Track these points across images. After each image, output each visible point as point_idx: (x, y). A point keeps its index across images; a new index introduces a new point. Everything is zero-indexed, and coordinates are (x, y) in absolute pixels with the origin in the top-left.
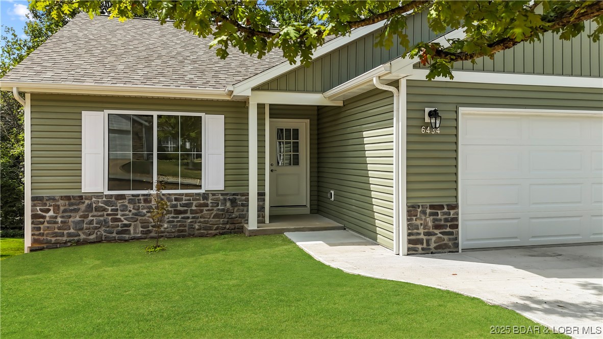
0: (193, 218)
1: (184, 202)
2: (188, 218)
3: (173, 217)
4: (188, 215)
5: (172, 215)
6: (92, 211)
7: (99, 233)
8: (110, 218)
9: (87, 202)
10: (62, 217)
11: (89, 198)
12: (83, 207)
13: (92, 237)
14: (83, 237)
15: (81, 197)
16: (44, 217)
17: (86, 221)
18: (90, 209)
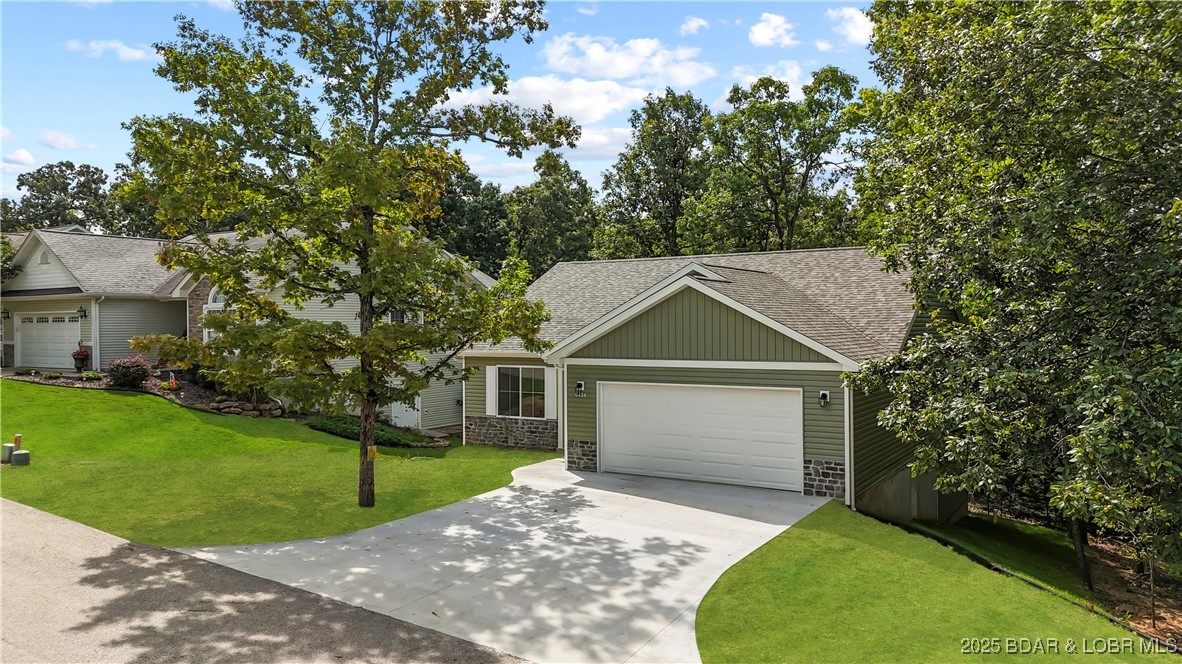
0: (539, 437)
1: (535, 425)
2: (537, 436)
3: (529, 435)
6: (491, 427)
7: (494, 441)
8: (499, 431)
9: (489, 421)
10: (478, 429)
11: (490, 419)
12: (487, 424)
13: (491, 443)
14: (487, 442)
15: (486, 419)
16: (470, 428)
17: (489, 432)
18: (490, 425)
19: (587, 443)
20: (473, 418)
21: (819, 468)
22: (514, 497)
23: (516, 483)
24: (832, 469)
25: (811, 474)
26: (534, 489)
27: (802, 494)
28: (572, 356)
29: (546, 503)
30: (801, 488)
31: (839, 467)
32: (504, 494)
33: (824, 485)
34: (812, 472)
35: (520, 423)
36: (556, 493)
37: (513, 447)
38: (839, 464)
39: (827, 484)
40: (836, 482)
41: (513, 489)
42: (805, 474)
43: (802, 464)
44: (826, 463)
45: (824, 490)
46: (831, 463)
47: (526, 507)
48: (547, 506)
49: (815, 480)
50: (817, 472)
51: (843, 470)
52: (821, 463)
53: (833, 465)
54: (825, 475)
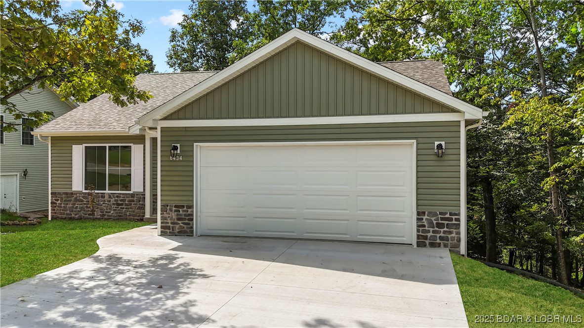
0: (126, 208)
1: (121, 198)
2: (123, 208)
3: (116, 207)
4: (124, 206)
5: (115, 206)
6: (77, 202)
7: (80, 214)
8: (85, 206)
9: (75, 196)
10: (64, 204)
11: (76, 194)
12: (73, 199)
13: (77, 216)
14: (73, 216)
15: (72, 194)
16: (56, 204)
17: (75, 207)
18: (76, 200)
19: (183, 207)
20: (59, 194)
21: (433, 219)
22: (98, 271)
23: (102, 253)
24: (447, 219)
25: (424, 226)
26: (125, 258)
27: (415, 246)
28: (166, 118)
29: (143, 276)
30: (414, 241)
31: (454, 217)
32: (86, 266)
33: (438, 235)
34: (425, 223)
35: (107, 197)
36: (154, 261)
37: (99, 219)
38: (455, 214)
39: (442, 234)
40: (451, 233)
41: (98, 260)
42: (418, 226)
43: (415, 216)
44: (441, 213)
45: (438, 241)
46: (446, 213)
47: (117, 283)
48: (144, 281)
49: (429, 231)
50: (431, 224)
51: (458, 220)
52: (435, 215)
53: (448, 216)
54: (440, 226)
